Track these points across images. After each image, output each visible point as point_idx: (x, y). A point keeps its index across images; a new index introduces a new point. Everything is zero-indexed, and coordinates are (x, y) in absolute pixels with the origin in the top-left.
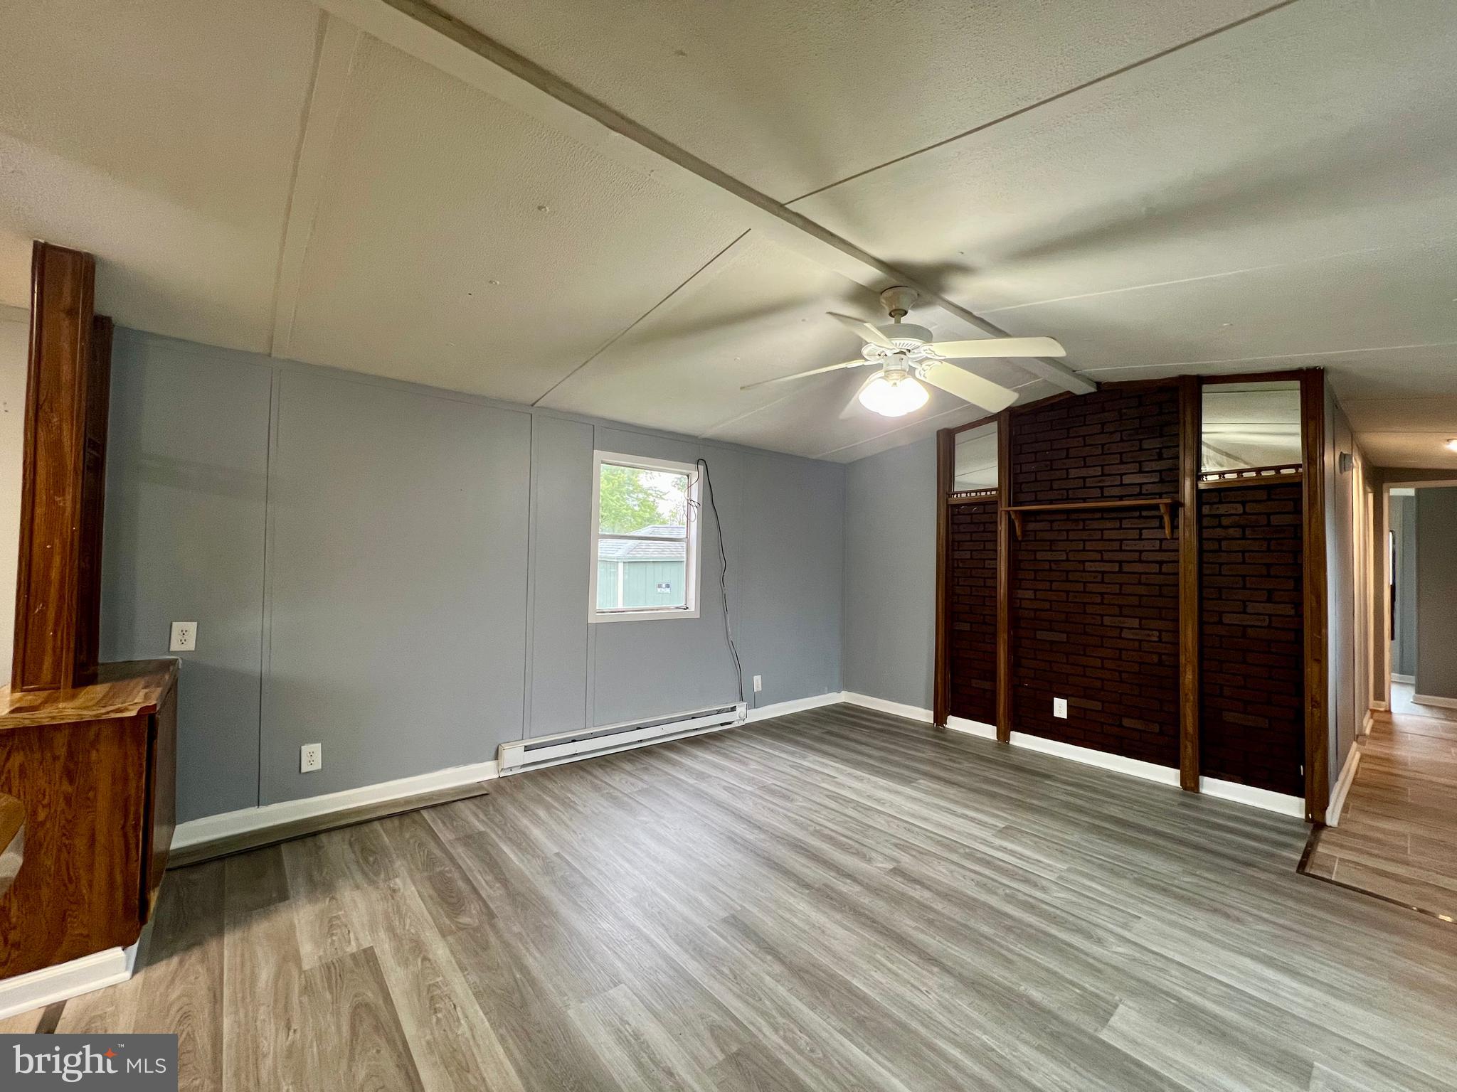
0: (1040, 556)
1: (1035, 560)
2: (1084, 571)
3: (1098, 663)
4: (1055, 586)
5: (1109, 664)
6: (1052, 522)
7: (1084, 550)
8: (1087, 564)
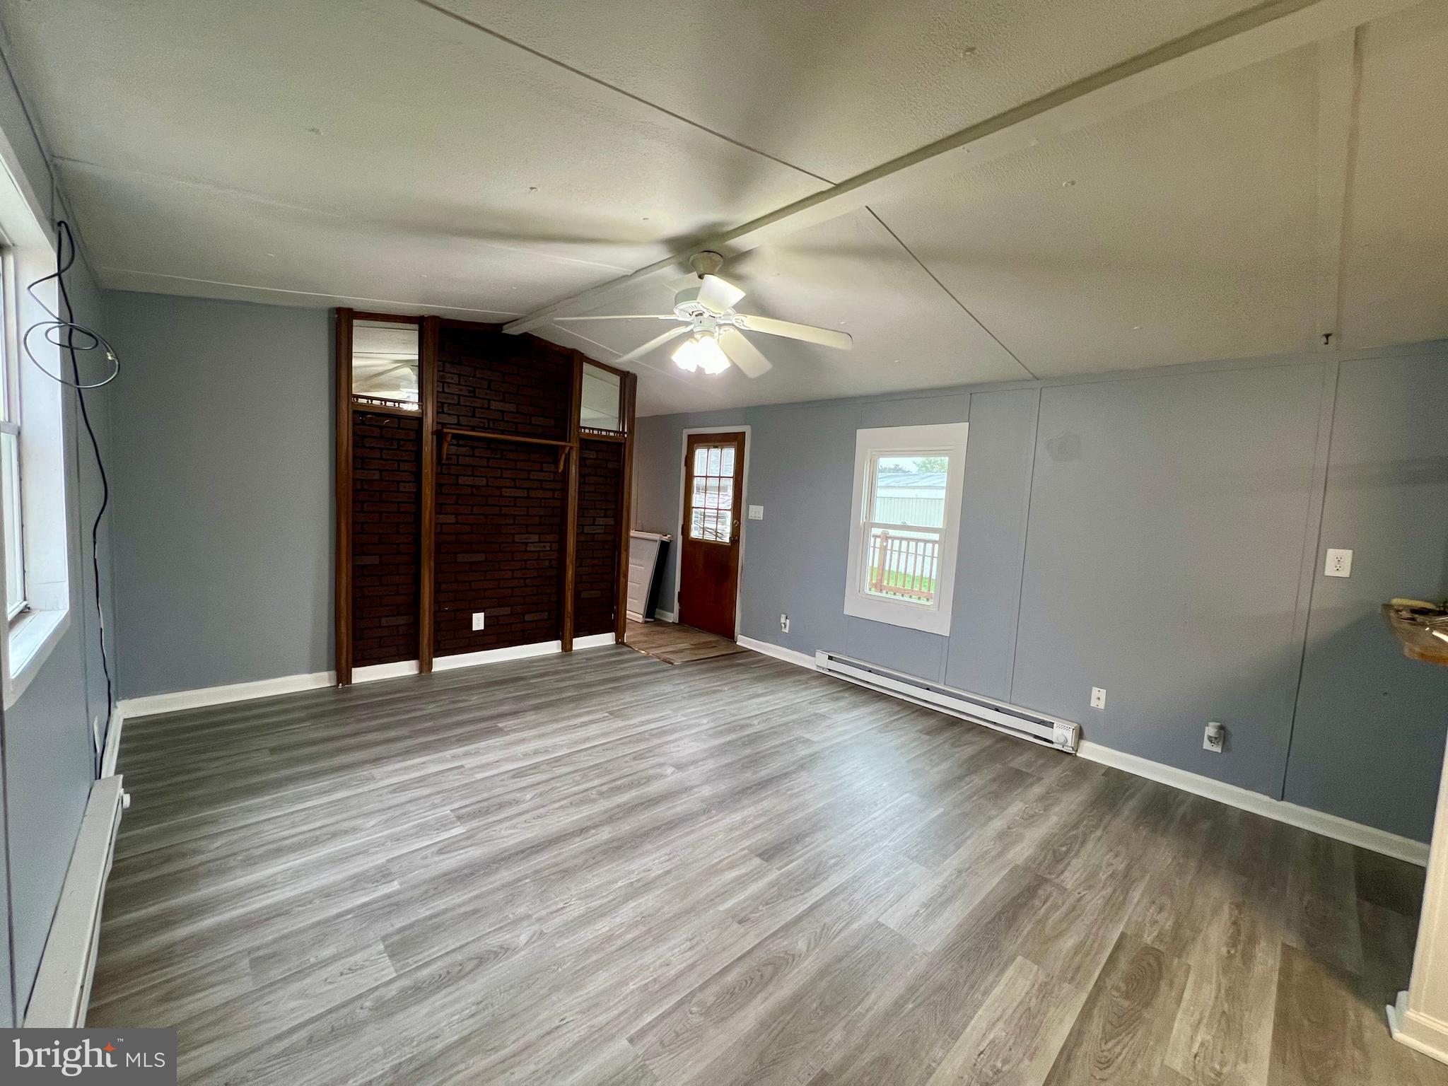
0: (462, 480)
1: (457, 484)
2: (501, 496)
3: (508, 575)
4: (475, 510)
5: (518, 574)
6: (473, 448)
7: (501, 477)
8: (503, 490)
